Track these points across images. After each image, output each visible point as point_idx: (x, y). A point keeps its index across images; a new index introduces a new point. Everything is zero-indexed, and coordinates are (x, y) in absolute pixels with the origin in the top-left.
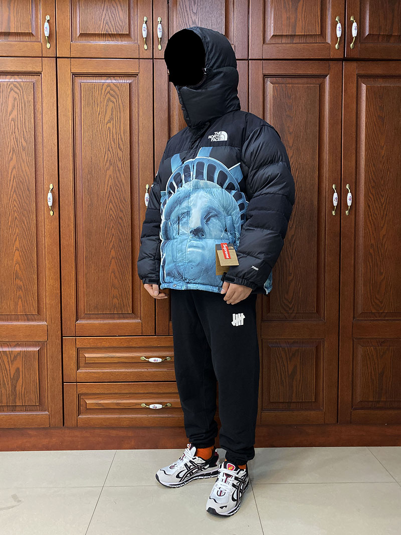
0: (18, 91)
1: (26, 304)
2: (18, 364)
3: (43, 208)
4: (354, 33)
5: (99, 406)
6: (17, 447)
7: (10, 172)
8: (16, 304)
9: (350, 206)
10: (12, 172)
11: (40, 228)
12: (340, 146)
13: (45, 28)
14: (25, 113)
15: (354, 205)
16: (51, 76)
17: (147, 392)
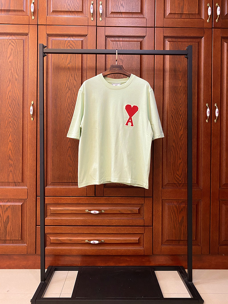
0: (14, 45)
1: (14, 176)
2: (9, 213)
3: (27, 115)
4: (218, 13)
5: (58, 241)
6: (6, 267)
7: (7, 93)
8: (8, 175)
10: (8, 94)
11: (25, 128)
13: (31, 7)
14: (18, 58)
16: (34, 36)
17: (89, 232)
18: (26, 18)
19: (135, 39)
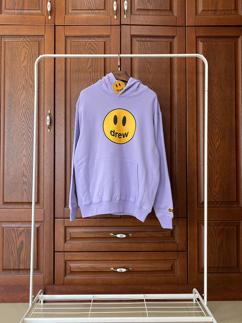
0: (28, 48)
1: (29, 195)
2: (23, 238)
3: (43, 126)
5: (80, 270)
7: (21, 101)
13: (48, 6)
16: (51, 37)
17: (115, 259)
18: (42, 18)
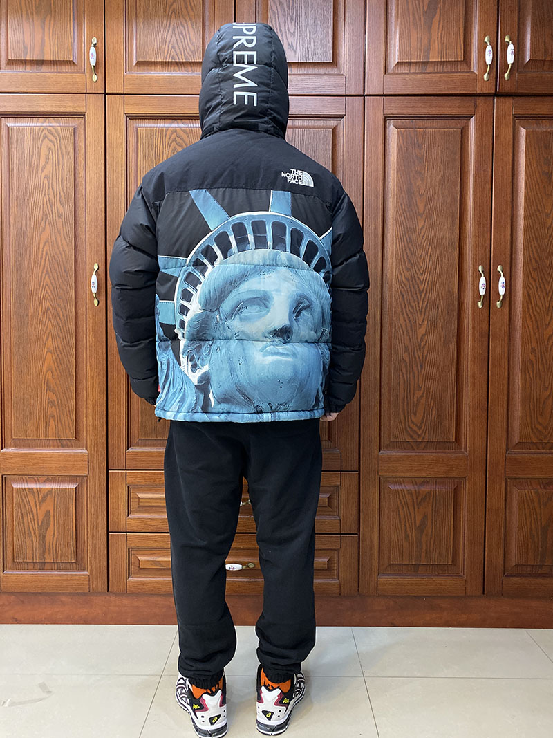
0: (54, 139)
1: (60, 425)
2: (49, 506)
3: (84, 295)
4: (510, 59)
5: (156, 565)
6: (45, 618)
8: (47, 425)
9: (503, 296)
10: (43, 249)
11: (80, 323)
12: (489, 213)
13: (90, 55)
14: (63, 169)
15: (508, 295)
16: (97, 118)
18: (79, 78)
19: (322, 123)
